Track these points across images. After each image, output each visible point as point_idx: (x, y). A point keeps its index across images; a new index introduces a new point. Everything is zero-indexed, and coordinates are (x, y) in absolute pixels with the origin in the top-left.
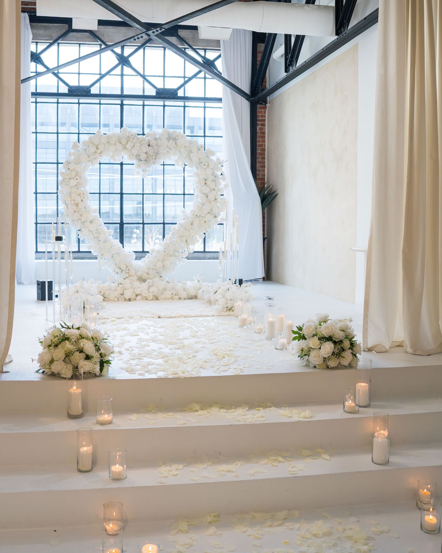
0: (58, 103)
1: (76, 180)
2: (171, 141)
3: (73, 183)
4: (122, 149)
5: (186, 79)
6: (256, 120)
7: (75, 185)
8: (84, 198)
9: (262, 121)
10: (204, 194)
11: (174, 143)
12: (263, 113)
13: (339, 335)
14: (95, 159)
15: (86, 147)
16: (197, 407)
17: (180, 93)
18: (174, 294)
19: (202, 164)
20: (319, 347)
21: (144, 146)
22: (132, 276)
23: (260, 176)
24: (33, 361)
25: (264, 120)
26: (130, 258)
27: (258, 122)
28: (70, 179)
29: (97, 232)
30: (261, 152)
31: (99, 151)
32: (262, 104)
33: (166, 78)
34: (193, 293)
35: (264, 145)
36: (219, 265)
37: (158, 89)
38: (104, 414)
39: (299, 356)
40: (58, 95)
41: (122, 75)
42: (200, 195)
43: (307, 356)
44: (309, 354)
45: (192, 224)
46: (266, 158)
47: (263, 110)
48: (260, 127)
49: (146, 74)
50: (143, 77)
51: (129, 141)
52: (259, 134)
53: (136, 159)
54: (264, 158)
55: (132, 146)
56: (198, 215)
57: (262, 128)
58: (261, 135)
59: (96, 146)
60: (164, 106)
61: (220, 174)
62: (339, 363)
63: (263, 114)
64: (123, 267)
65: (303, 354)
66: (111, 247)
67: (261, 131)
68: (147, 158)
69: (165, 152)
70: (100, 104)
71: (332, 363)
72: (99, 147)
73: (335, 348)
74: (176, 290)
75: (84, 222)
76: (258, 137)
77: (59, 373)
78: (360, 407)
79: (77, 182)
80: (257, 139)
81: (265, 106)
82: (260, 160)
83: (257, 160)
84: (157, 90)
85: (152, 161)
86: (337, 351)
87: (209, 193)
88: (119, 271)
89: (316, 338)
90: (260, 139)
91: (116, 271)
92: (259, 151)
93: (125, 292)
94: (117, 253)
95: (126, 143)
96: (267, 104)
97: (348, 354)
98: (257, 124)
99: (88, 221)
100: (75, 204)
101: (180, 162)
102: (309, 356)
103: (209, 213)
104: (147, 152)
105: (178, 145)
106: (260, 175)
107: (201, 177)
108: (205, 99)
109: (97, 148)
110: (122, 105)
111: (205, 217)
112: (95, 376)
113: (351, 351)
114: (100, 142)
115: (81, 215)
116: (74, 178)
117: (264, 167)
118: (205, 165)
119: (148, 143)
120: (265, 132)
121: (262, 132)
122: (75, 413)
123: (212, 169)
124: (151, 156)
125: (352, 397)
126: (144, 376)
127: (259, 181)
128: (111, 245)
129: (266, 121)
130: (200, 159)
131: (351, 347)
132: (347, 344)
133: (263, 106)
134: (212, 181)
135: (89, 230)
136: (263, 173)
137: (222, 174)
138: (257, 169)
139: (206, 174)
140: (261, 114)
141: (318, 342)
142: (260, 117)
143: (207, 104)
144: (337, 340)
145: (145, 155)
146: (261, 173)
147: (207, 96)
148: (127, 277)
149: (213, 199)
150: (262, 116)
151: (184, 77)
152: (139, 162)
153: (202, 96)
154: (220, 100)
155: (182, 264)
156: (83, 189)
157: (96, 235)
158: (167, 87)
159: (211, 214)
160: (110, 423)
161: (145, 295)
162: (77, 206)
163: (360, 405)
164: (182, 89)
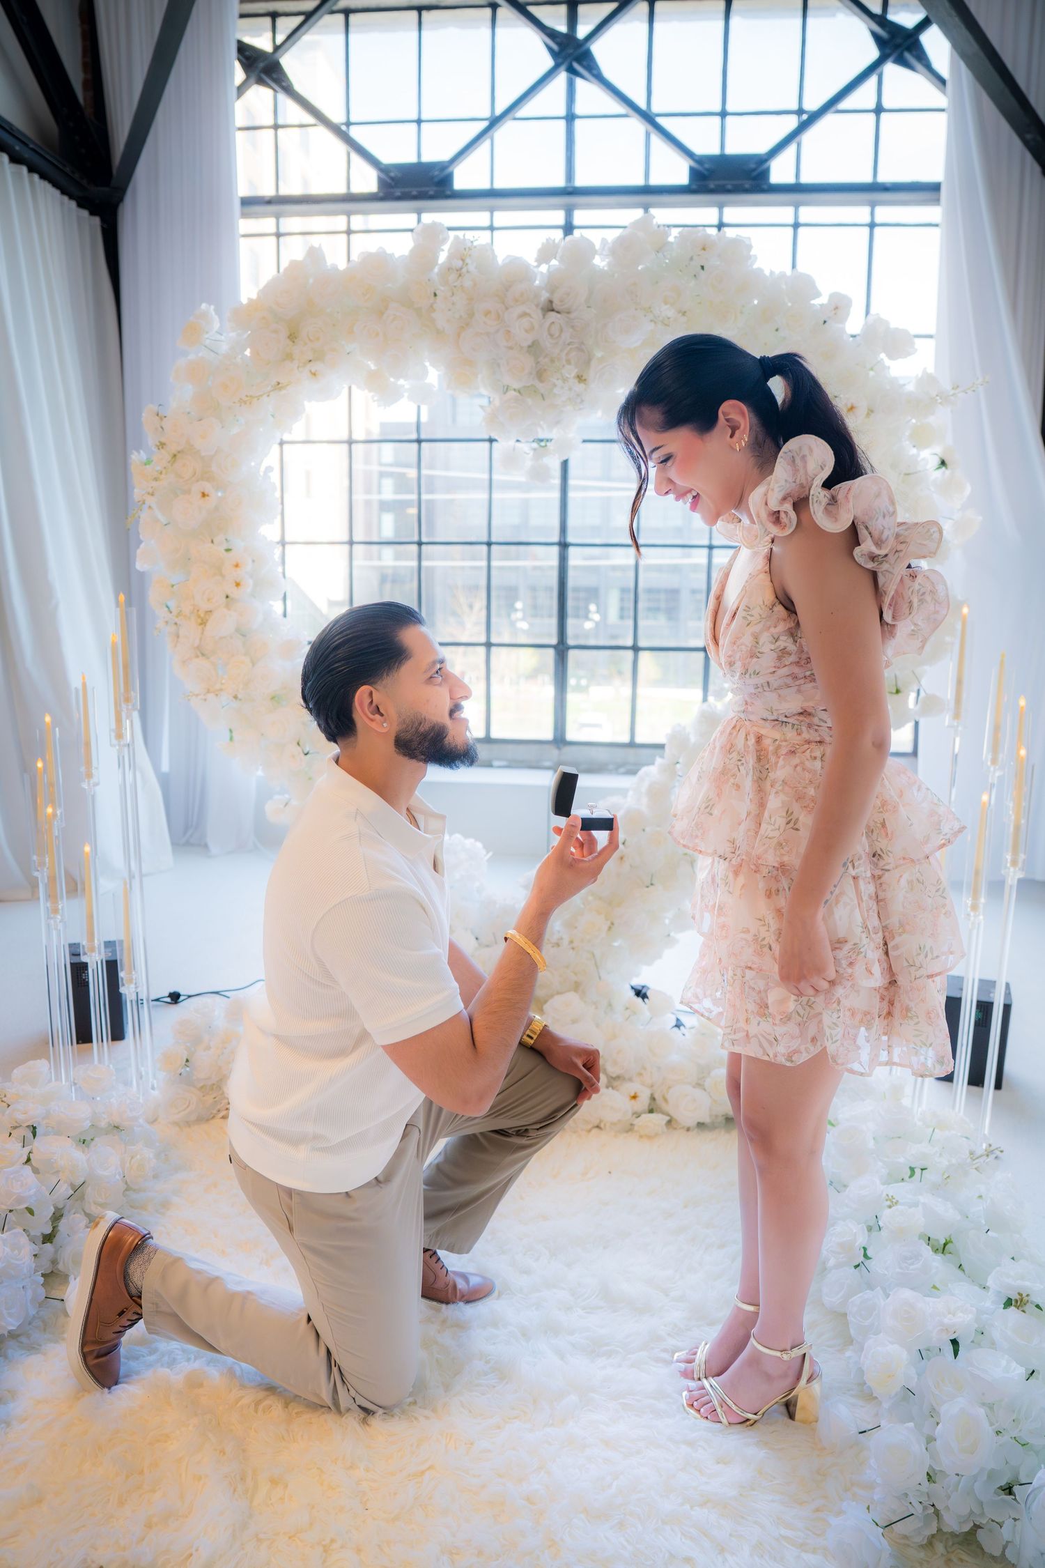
0: (349, 232)
1: (201, 500)
3: (186, 511)
5: (805, 117)
7: (203, 524)
8: (238, 585)
21: (525, 311)
28: (175, 492)
31: (301, 351)
33: (728, 118)
37: (697, 158)
40: (348, 200)
41: (570, 118)
49: (655, 109)
50: (648, 117)
59: (288, 325)
60: (721, 227)
61: (937, 462)
68: (539, 374)
70: (492, 228)
72: (305, 329)
79: (209, 510)
84: (698, 162)
85: (563, 394)
100: (198, 617)
104: (536, 342)
108: (875, 191)
109: (295, 338)
110: (569, 228)
114: (310, 303)
119: (545, 296)
124: (560, 364)
137: (943, 463)
143: (884, 213)
147: (882, 178)
151: (800, 112)
153: (867, 178)
154: (932, 191)
156: (235, 542)
158: (732, 149)
162: (203, 623)
164: (790, 151)
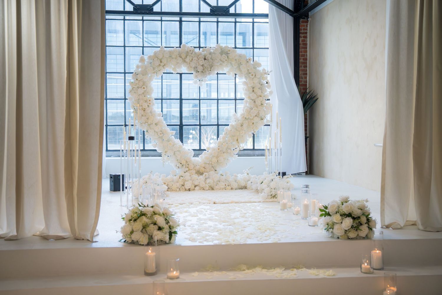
0: (124, 20)
1: (143, 89)
2: (224, 55)
3: (141, 91)
4: (182, 62)
6: (299, 33)
7: (143, 93)
8: (150, 103)
9: (304, 34)
10: (252, 100)
11: (227, 57)
12: (305, 26)
13: (358, 212)
14: (159, 71)
15: (151, 61)
16: (244, 267)
17: (232, 10)
18: (227, 185)
19: (250, 75)
20: (341, 221)
21: (201, 59)
22: (191, 170)
23: (303, 83)
24: (117, 232)
25: (306, 33)
26: (189, 155)
27: (300, 35)
28: (138, 88)
29: (161, 133)
30: (303, 61)
31: (162, 64)
32: (304, 18)
34: (243, 184)
35: (306, 55)
36: (265, 160)
37: (212, 6)
38: (173, 271)
39: (325, 229)
40: (124, 12)
42: (248, 101)
43: (332, 229)
44: (333, 227)
45: (242, 126)
46: (308, 66)
47: (305, 24)
48: (303, 39)
51: (188, 56)
52: (301, 45)
53: (194, 71)
54: (307, 67)
55: (191, 60)
56: (247, 118)
57: (304, 40)
58: (303, 46)
59: (160, 60)
60: (218, 22)
61: (266, 82)
62: (358, 235)
63: (305, 28)
64: (184, 162)
65: (329, 228)
66: (173, 145)
67: (303, 42)
68: (204, 69)
69: (218, 64)
71: (352, 235)
72: (163, 61)
73: (353, 222)
74: (228, 181)
75: (150, 124)
76: (300, 48)
77: (137, 241)
78: (374, 269)
79: (144, 91)
80: (300, 50)
81: (307, 20)
82: (303, 68)
83: (300, 68)
84: (212, 8)
85: (208, 73)
86: (355, 225)
87: (256, 99)
88: (180, 165)
89: (338, 215)
90: (303, 50)
91: (177, 165)
92: (301, 61)
93: (185, 184)
94: (178, 151)
95: (185, 57)
96: (309, 18)
97: (365, 228)
98: (300, 37)
99: (154, 124)
100: (143, 109)
101: (231, 73)
102: (333, 229)
103: (257, 116)
104: (203, 64)
105: (230, 58)
106: (303, 81)
107: (249, 86)
108: (253, 15)
109: (161, 62)
110: (181, 22)
111: (253, 119)
112: (166, 243)
113: (367, 225)
114: (163, 56)
115: (148, 119)
116: (141, 87)
117: (306, 74)
118: (252, 75)
119: (204, 57)
120: (307, 44)
121: (305, 43)
122: (150, 271)
123: (258, 78)
124: (207, 68)
125: (367, 261)
126: (203, 243)
127: (302, 86)
128: (173, 144)
129: (308, 34)
130: (248, 70)
131: (367, 222)
132: (364, 219)
133: (305, 20)
134: (259, 88)
135: (155, 131)
136: (305, 80)
137: (267, 83)
138: (300, 76)
139: (254, 83)
140: (304, 28)
141: (340, 218)
142: (303, 30)
143: (256, 20)
144: (355, 217)
145: (202, 67)
146: (303, 80)
147: (256, 12)
148: (187, 171)
149: (260, 104)
150: (304, 29)
152: (196, 74)
153: (251, 12)
154: (266, 16)
155: (233, 159)
156: (149, 96)
157: (161, 136)
158: (220, 5)
159: (258, 117)
160: (178, 278)
161: (202, 186)
162: (144, 111)
163: (374, 267)
164: (234, 6)
